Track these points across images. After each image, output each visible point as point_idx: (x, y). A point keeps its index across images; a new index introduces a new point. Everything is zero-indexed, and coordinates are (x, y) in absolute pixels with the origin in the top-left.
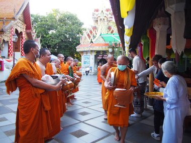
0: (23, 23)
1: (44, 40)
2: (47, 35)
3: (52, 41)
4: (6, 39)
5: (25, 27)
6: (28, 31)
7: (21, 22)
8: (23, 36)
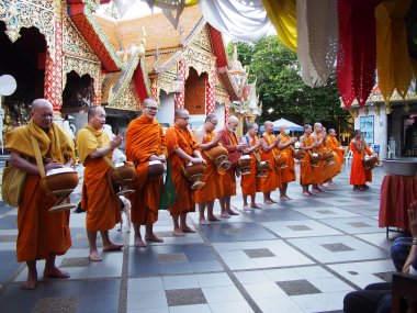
0: (208, 54)
1: (270, 88)
2: (275, 76)
3: (286, 87)
4: (168, 90)
5: (213, 63)
6: (222, 70)
7: (203, 52)
8: (210, 80)
